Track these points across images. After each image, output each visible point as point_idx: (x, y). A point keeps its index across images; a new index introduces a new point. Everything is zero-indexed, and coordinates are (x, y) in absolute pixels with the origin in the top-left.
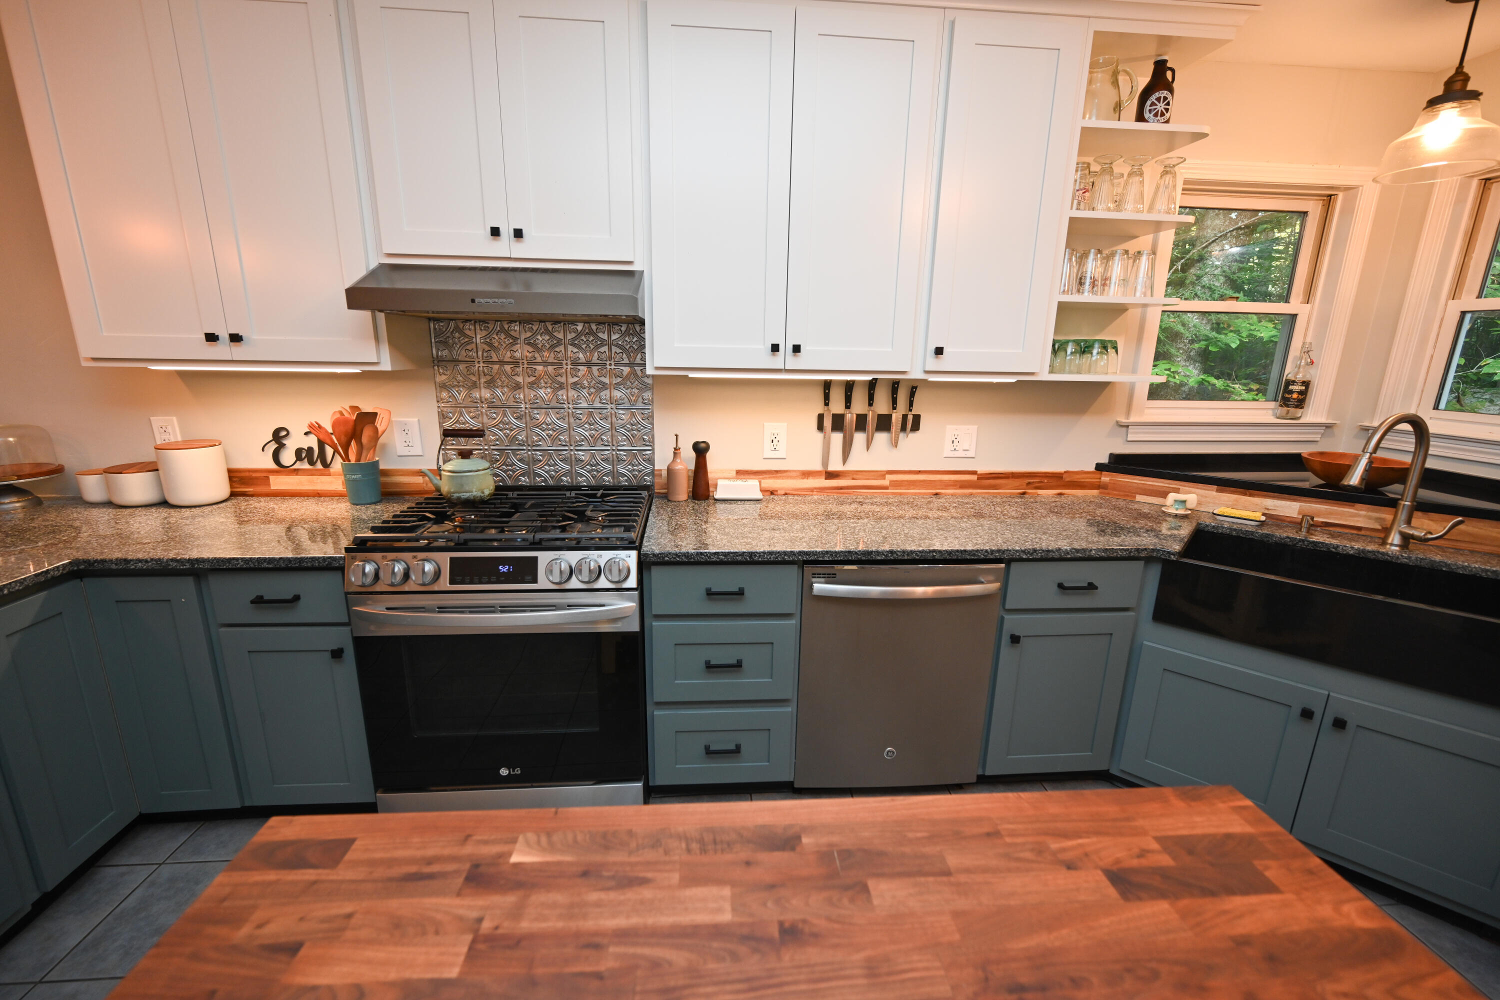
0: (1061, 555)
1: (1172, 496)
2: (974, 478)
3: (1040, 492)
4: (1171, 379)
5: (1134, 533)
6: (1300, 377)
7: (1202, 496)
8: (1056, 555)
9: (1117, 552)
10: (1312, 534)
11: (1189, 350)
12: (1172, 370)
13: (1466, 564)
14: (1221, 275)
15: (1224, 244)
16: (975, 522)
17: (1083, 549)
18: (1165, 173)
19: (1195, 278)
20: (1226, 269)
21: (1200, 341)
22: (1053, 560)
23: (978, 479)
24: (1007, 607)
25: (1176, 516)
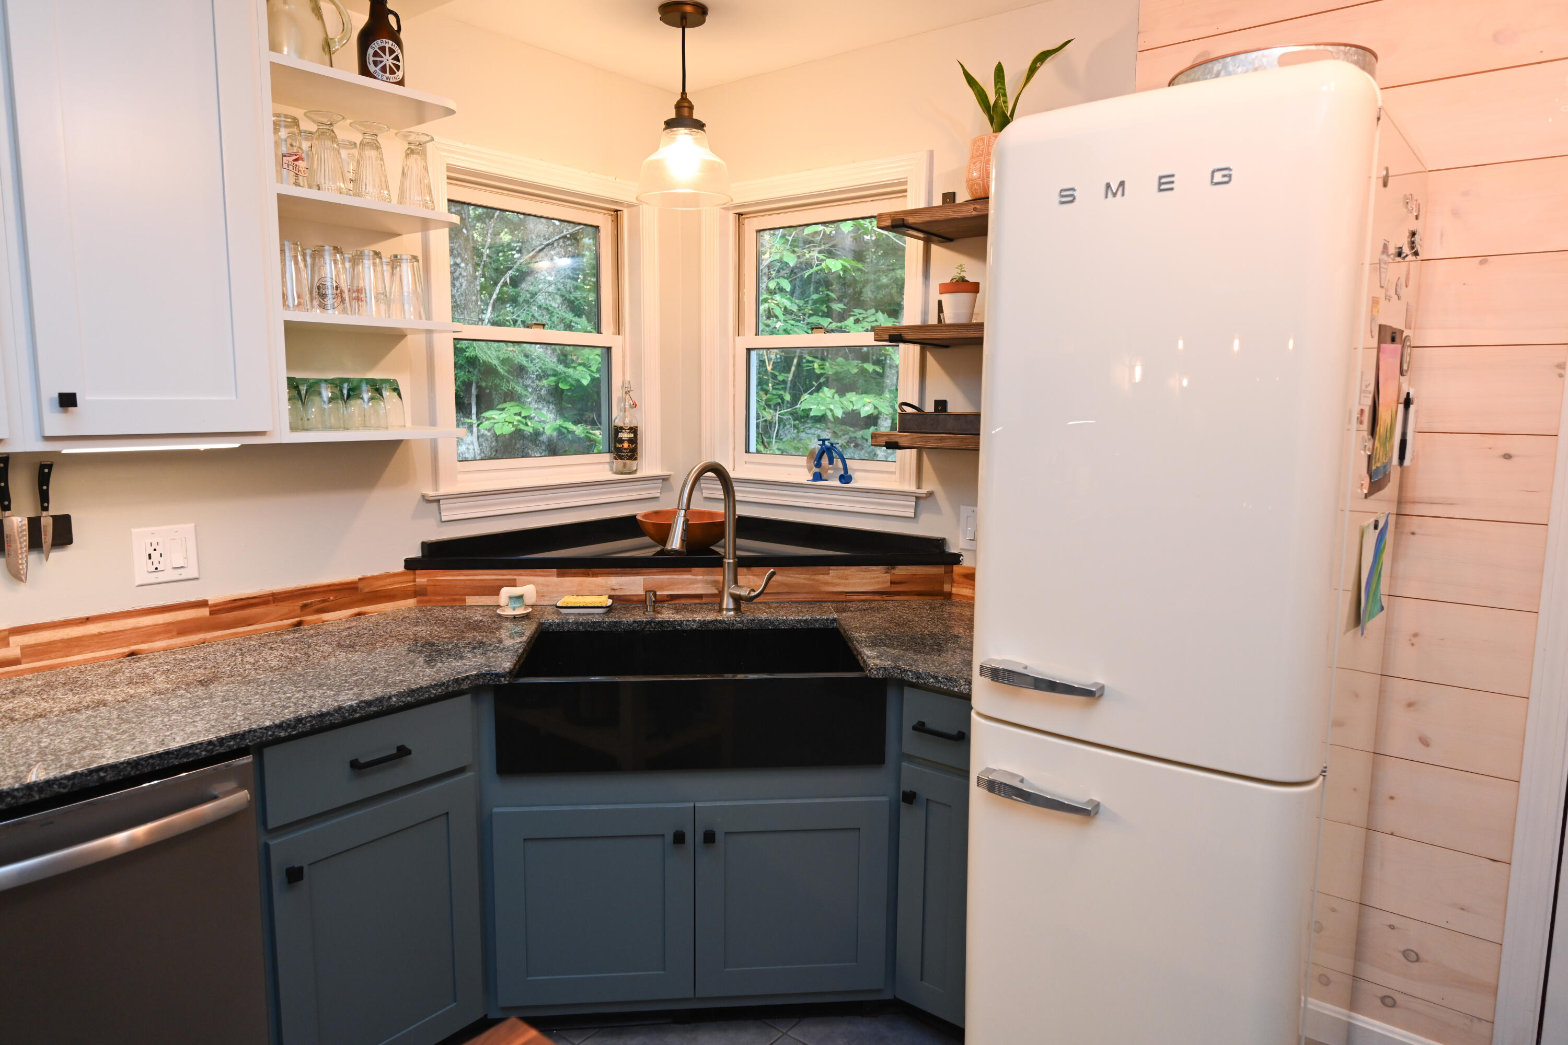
0: (344, 717)
1: (506, 592)
2: (205, 612)
3: (326, 616)
4: (522, 427)
5: (455, 655)
6: (628, 422)
7: (543, 585)
8: (337, 718)
9: (429, 691)
10: (658, 613)
11: (539, 388)
12: (523, 415)
13: (785, 618)
14: (556, 294)
15: (553, 256)
16: (200, 693)
17: (377, 699)
18: (410, 152)
19: (528, 295)
20: (561, 286)
21: (548, 376)
22: (333, 727)
23: (211, 613)
24: (271, 825)
25: (515, 618)
